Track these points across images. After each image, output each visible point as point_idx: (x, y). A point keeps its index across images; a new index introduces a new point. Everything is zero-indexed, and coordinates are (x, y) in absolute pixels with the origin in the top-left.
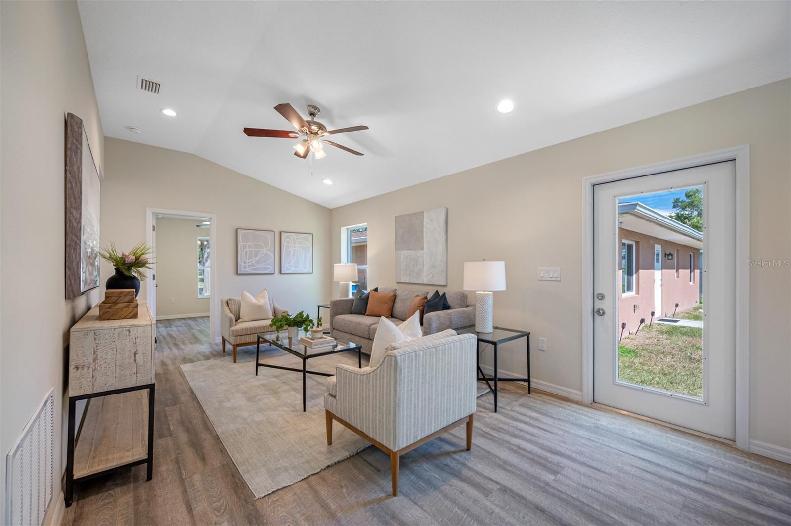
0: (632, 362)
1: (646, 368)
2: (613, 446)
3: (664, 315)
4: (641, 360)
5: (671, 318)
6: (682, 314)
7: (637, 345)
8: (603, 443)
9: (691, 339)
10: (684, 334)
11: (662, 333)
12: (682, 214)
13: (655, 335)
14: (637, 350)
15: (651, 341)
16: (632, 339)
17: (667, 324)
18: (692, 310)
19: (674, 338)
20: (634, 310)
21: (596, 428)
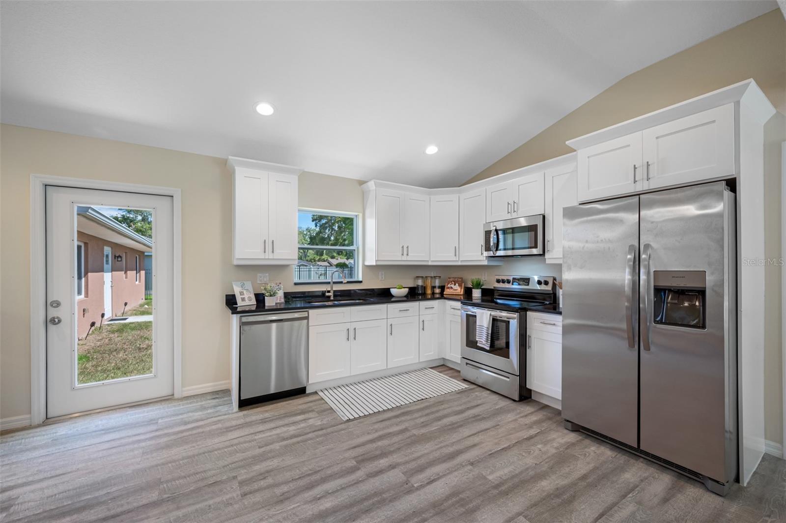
0: (85, 368)
1: (100, 369)
2: (77, 447)
3: (114, 315)
4: (94, 363)
5: (121, 317)
6: (130, 312)
7: (88, 349)
8: (65, 449)
9: (139, 332)
10: (132, 329)
11: (113, 332)
12: (129, 217)
13: (106, 335)
14: (88, 355)
15: (102, 342)
16: (82, 345)
17: (118, 323)
18: (138, 306)
19: (125, 334)
20: (84, 314)
21: (54, 441)
